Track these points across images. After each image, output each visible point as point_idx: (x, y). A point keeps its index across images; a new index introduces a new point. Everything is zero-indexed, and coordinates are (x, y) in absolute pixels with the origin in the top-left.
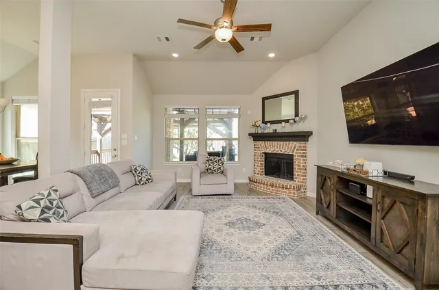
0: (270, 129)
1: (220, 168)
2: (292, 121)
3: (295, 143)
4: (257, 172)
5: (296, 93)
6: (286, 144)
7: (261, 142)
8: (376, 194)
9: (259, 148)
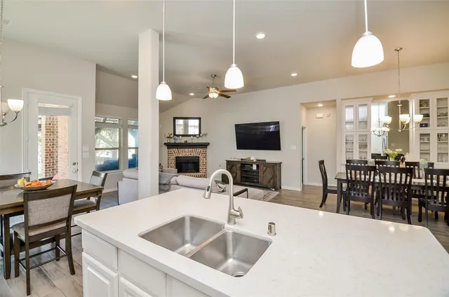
0: (181, 140)
2: (198, 136)
3: (200, 149)
5: (199, 118)
6: (194, 150)
7: (174, 149)
8: (261, 167)
9: (173, 154)
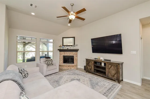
0: (66, 48)
1: (52, 63)
2: (73, 46)
3: (74, 52)
4: (61, 62)
5: (74, 38)
6: (71, 53)
7: (62, 52)
8: (107, 65)
9: (62, 54)
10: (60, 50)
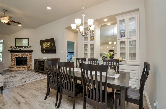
2: (27, 47)
3: (28, 54)
4: (12, 65)
5: (28, 39)
6: (25, 54)
9: (13, 56)
10: (12, 52)
